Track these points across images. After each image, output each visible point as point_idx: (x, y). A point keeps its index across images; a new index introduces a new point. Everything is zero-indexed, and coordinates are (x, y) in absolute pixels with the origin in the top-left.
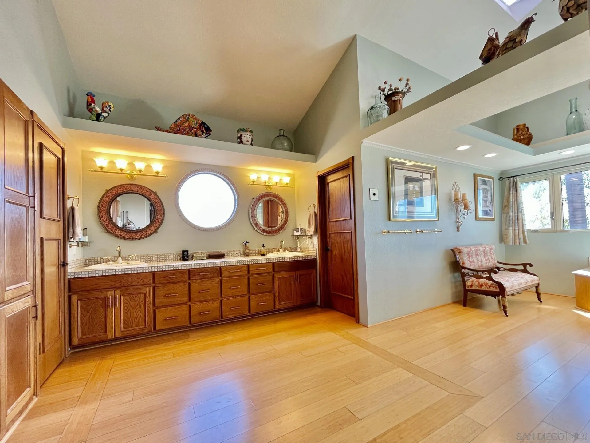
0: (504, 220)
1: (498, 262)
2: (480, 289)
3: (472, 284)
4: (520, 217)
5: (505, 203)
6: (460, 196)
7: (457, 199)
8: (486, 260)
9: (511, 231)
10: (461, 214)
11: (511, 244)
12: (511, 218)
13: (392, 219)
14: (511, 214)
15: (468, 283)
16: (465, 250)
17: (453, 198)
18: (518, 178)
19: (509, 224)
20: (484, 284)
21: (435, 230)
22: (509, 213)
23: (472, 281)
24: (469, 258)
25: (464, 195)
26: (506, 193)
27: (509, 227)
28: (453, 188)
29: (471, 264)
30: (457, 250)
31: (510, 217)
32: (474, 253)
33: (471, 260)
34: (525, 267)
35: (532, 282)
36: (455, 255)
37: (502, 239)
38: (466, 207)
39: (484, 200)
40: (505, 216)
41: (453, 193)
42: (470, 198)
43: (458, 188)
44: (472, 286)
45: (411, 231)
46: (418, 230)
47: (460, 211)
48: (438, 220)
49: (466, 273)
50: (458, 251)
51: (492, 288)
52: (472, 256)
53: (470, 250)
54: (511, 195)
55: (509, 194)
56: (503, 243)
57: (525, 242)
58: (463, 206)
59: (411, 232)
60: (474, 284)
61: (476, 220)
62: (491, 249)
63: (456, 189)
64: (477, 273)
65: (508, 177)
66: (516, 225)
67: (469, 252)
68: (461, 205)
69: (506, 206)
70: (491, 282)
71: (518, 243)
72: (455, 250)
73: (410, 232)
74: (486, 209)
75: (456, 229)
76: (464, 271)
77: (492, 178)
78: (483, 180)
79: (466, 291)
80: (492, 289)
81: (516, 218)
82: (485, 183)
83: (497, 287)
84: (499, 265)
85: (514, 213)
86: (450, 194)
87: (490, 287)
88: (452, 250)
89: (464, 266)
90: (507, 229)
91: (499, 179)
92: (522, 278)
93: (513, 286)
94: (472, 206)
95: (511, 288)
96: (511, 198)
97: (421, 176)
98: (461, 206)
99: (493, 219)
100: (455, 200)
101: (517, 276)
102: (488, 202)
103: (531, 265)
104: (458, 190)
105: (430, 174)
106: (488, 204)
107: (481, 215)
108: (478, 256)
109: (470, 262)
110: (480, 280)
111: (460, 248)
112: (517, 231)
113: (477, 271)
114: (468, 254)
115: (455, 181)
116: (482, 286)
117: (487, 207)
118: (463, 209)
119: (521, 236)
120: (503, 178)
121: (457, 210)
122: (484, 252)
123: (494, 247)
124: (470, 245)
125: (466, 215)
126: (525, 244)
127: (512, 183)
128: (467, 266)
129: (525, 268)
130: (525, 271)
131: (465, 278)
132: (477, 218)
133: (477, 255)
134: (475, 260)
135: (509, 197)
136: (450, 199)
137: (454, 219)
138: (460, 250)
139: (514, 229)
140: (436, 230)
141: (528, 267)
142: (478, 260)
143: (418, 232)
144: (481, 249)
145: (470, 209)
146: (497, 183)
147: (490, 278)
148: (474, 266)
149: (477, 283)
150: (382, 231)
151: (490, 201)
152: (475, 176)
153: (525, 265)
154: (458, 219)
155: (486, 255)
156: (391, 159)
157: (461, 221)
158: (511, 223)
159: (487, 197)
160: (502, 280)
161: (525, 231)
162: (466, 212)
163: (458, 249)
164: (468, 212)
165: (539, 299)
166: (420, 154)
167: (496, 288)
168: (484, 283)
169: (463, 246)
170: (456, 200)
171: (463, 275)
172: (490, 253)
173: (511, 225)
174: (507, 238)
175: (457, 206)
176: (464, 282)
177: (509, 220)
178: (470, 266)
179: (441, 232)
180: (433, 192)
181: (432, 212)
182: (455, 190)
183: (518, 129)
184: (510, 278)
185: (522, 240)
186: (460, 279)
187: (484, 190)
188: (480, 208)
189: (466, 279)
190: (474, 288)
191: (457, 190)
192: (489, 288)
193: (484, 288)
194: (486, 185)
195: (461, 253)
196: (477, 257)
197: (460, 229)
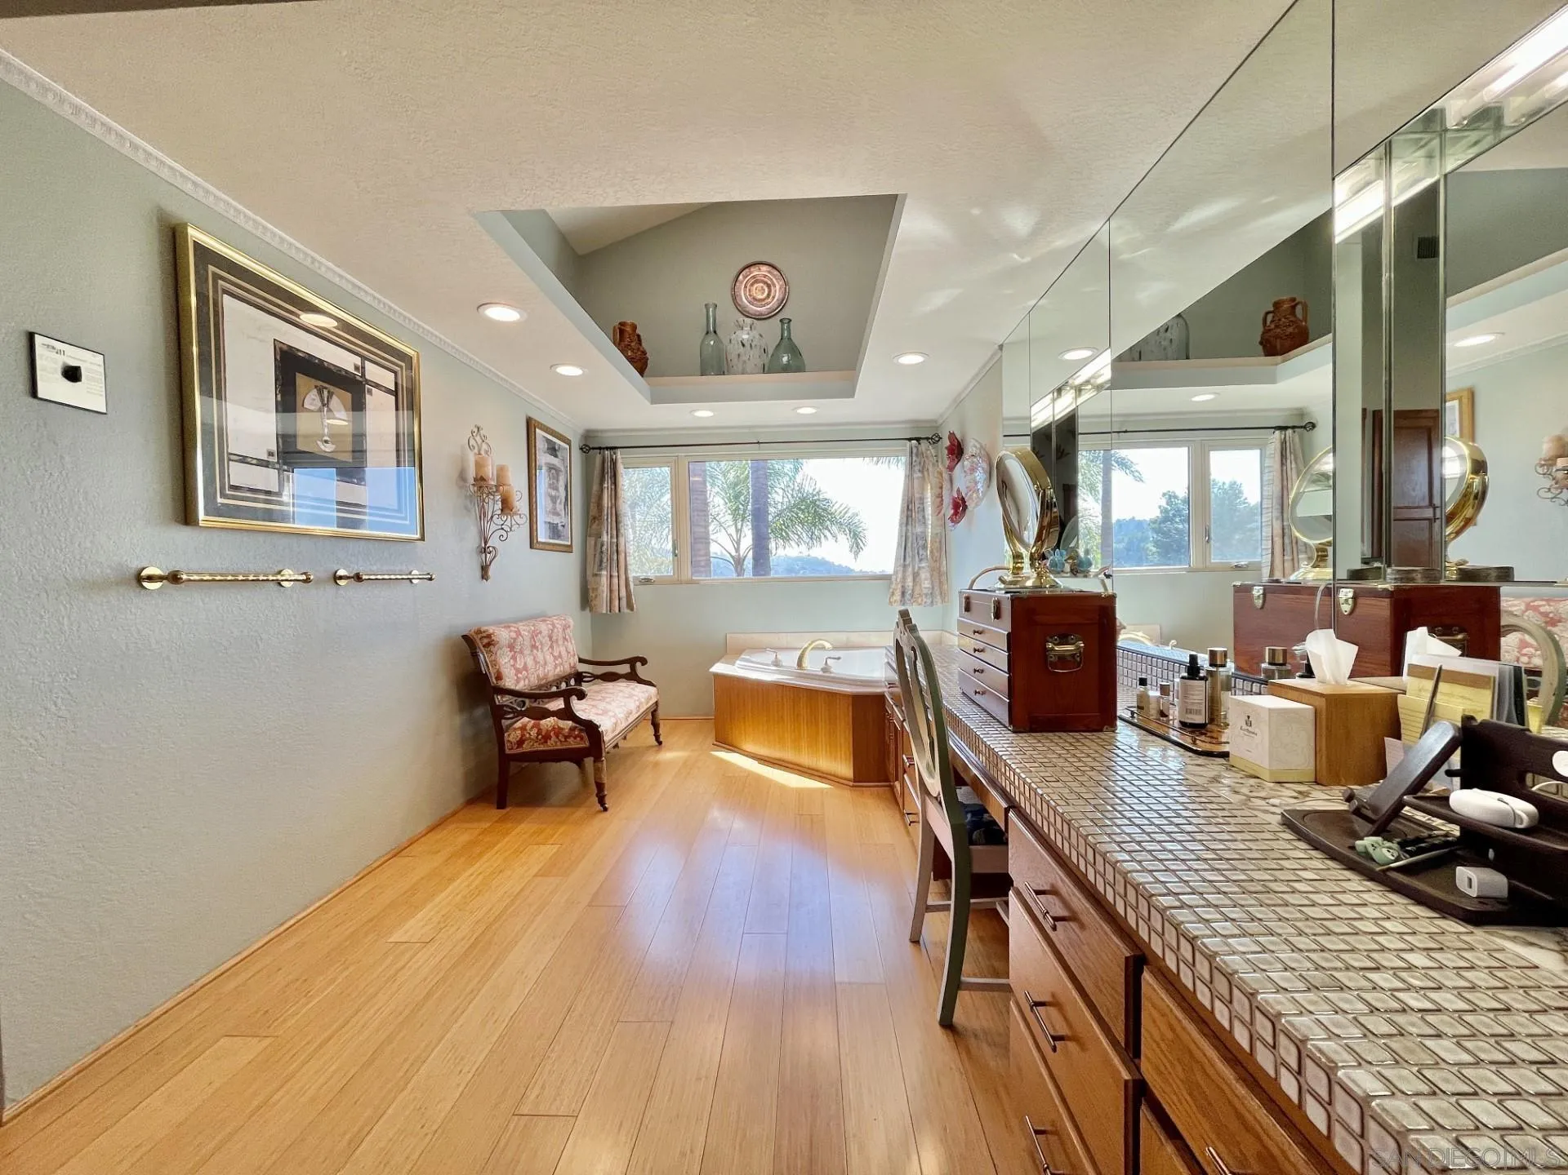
0: (590, 552)
1: (581, 661)
2: (542, 748)
3: (523, 735)
4: (621, 548)
5: (593, 511)
6: (490, 472)
7: (482, 479)
8: (555, 658)
9: (604, 580)
10: (493, 527)
11: (604, 612)
12: (604, 548)
13: (201, 515)
14: (605, 538)
15: (512, 736)
16: (502, 635)
17: (471, 474)
18: (619, 452)
19: (601, 561)
20: (552, 734)
21: (410, 573)
22: (599, 536)
23: (523, 728)
24: (514, 658)
25: (501, 471)
26: (595, 487)
27: (601, 570)
28: (472, 442)
29: (519, 675)
30: (479, 636)
31: (602, 545)
32: (527, 643)
33: (519, 665)
34: (633, 668)
35: (647, 703)
36: (475, 655)
37: (586, 599)
38: (506, 506)
39: (551, 496)
40: (593, 542)
41: (471, 458)
42: (517, 483)
43: (484, 446)
44: (520, 743)
45: (305, 573)
46: (341, 572)
47: (492, 517)
48: (422, 539)
49: (507, 706)
50: (486, 641)
51: (571, 740)
52: (521, 652)
53: (518, 633)
54: (606, 491)
55: (602, 490)
56: (588, 610)
57: (630, 606)
58: (500, 503)
59: (307, 581)
60: (528, 735)
61: (531, 547)
62: (565, 628)
63: (479, 450)
64: (533, 701)
65: (600, 448)
66: (615, 565)
67: (515, 639)
68: (493, 499)
69: (594, 518)
70: (570, 723)
71: (617, 611)
72: (477, 638)
73: (304, 577)
74: (556, 520)
75: (478, 573)
76: (500, 700)
77: (568, 442)
78: (548, 441)
79: (505, 759)
80: (573, 744)
81: (615, 548)
82: (553, 450)
83: (584, 734)
84: (582, 668)
85: (611, 537)
86: (463, 460)
87: (566, 737)
88: (465, 637)
89: (501, 684)
90: (596, 575)
91: (581, 449)
92: (631, 696)
93: (616, 724)
94: (521, 504)
95: (614, 731)
96: (606, 501)
97: (357, 368)
98: (495, 502)
99: (568, 549)
100: (475, 480)
101: (621, 694)
102: (558, 501)
103: (644, 661)
104: (486, 452)
105: (395, 373)
106: (560, 507)
107: (543, 536)
108: (537, 648)
109: (518, 671)
110: (543, 722)
111: (491, 631)
112: (615, 580)
113: (534, 697)
114: (511, 647)
115: (479, 424)
116: (546, 738)
117: (558, 514)
118: (499, 512)
119: (623, 593)
120: (590, 449)
121: (483, 514)
122: (551, 638)
123: (571, 622)
124: (516, 621)
125: (507, 532)
126: (629, 611)
127: (608, 464)
128: (509, 683)
129: (632, 670)
130: (633, 677)
131: (503, 721)
132: (533, 543)
133: (534, 647)
134: (530, 662)
135: (600, 497)
136: (462, 477)
137: (472, 540)
138: (489, 636)
139: (611, 576)
140: (414, 572)
141: (638, 664)
142: (536, 662)
143: (341, 578)
144: (544, 628)
145: (516, 514)
146: (577, 455)
147: (567, 713)
148: (527, 681)
149: (534, 733)
150: (140, 566)
151: (564, 500)
152: (530, 425)
153: (632, 662)
154: (486, 543)
155: (554, 645)
156: (193, 234)
157: (494, 548)
158: (605, 560)
159: (556, 489)
160: (594, 710)
161: (631, 579)
162: (508, 523)
163: (484, 635)
164: (514, 522)
165: (657, 737)
166: (354, 285)
167: (582, 738)
168: (554, 728)
169: (498, 623)
170: (480, 480)
171: (498, 713)
172: (565, 639)
173: (604, 565)
174: (596, 596)
175: (484, 501)
176: (500, 732)
177: (602, 552)
178: (518, 681)
179: (431, 579)
180: (406, 456)
181: (399, 510)
182: (476, 451)
183: (622, 332)
184: (609, 703)
185: (624, 602)
186: (488, 723)
187: (551, 468)
188: (542, 518)
189: (505, 723)
190: (526, 747)
191: (482, 452)
192: (566, 741)
193: (553, 744)
194: (556, 456)
195: (492, 647)
196: (535, 651)
197: (490, 573)
